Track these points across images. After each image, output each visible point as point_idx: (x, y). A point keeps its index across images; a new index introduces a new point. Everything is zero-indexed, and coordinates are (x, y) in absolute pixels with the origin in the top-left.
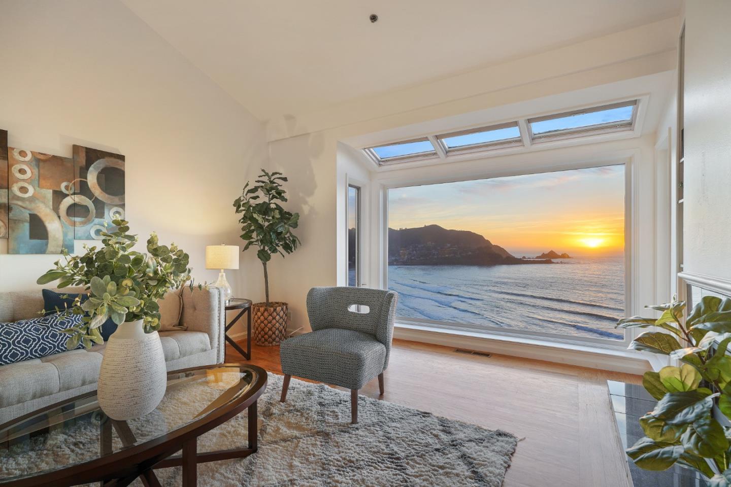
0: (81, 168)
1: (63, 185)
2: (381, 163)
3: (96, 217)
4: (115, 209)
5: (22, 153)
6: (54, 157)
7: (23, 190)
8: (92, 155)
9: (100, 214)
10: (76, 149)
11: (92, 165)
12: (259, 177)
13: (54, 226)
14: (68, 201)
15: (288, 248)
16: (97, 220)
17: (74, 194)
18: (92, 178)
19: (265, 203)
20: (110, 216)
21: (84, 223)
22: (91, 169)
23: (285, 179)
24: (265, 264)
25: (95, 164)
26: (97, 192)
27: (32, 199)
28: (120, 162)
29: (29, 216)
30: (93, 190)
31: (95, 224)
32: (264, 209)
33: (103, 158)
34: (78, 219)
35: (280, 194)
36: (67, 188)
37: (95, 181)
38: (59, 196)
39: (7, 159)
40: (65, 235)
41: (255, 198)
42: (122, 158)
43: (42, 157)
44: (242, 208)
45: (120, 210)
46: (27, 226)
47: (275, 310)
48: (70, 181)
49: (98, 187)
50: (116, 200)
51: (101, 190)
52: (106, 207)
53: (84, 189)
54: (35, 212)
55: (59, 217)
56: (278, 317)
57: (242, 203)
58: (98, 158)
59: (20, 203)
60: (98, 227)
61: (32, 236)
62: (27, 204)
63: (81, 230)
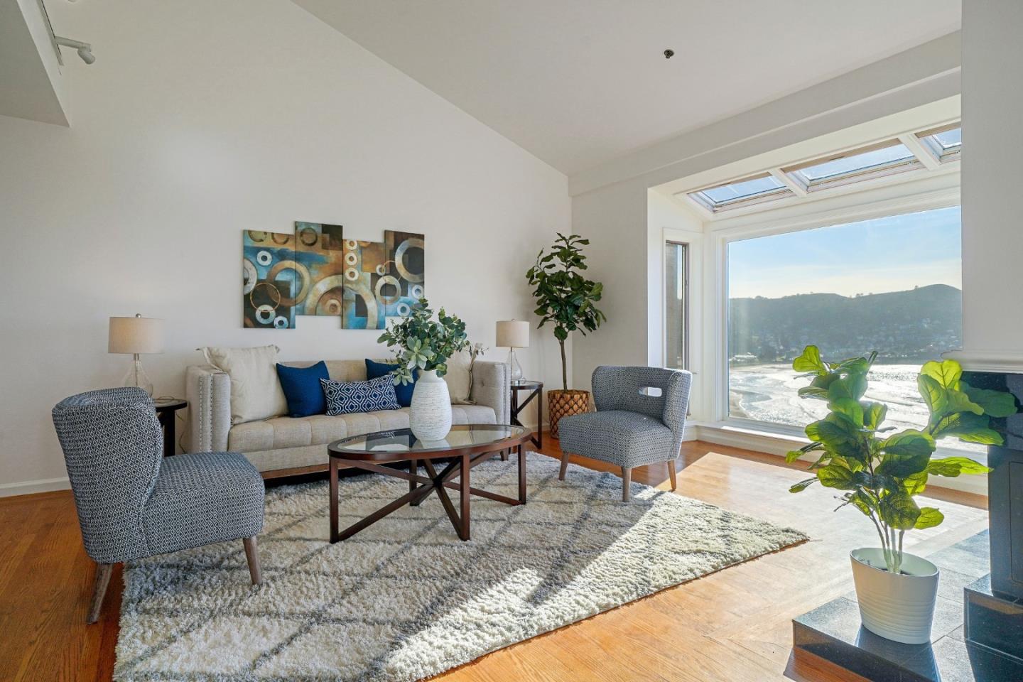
0: (391, 251)
1: (378, 267)
2: (716, 209)
3: (402, 295)
4: (416, 287)
5: (352, 243)
6: (372, 243)
7: (352, 274)
8: (399, 237)
9: (405, 293)
10: (386, 233)
11: (399, 248)
12: (556, 241)
13: (371, 305)
14: (381, 282)
15: (589, 324)
16: (402, 298)
17: (386, 275)
18: (398, 260)
19: (561, 272)
20: (413, 295)
21: (393, 301)
22: (398, 250)
23: (586, 242)
24: (562, 344)
25: (401, 245)
26: (402, 272)
27: (357, 282)
28: (421, 241)
29: (355, 296)
30: (399, 270)
31: (401, 302)
32: (561, 279)
33: (407, 239)
34: (388, 298)
35: (577, 261)
36: (380, 269)
37: (401, 261)
38: (375, 277)
39: (342, 249)
40: (379, 312)
41: (550, 267)
42: (421, 237)
43: (364, 245)
44: (535, 279)
45: (420, 287)
46: (353, 305)
47: (572, 398)
48: (382, 263)
49: (402, 267)
50: (417, 278)
51: (405, 270)
52: (409, 286)
53: (393, 271)
54: (360, 293)
55: (375, 296)
56: (575, 407)
57: (535, 274)
58: (403, 240)
59: (349, 286)
60: (403, 305)
61: (358, 314)
62: (354, 287)
63: (390, 308)
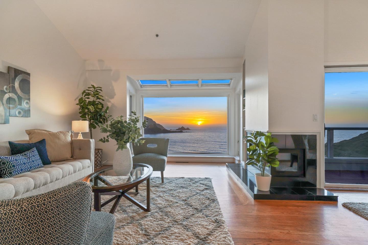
0: (12, 79)
1: (5, 87)
2: (142, 86)
3: (19, 105)
4: (26, 101)
8: (17, 72)
9: (20, 103)
10: (9, 68)
11: (17, 78)
12: (88, 88)
13: (1, 109)
14: (7, 96)
16: (19, 107)
17: (9, 92)
18: (17, 85)
19: (93, 101)
20: (24, 105)
21: (14, 108)
22: (16, 79)
23: (102, 90)
24: (91, 130)
25: (18, 77)
26: (19, 92)
28: (28, 76)
30: (17, 90)
31: (18, 109)
33: (21, 74)
34: (11, 106)
36: (6, 89)
38: (3, 93)
40: (5, 113)
41: (88, 98)
42: (29, 74)
45: (28, 101)
48: (7, 85)
49: (19, 89)
50: (27, 96)
52: (22, 100)
53: (13, 90)
55: (3, 104)
58: (19, 74)
63: (12, 112)
